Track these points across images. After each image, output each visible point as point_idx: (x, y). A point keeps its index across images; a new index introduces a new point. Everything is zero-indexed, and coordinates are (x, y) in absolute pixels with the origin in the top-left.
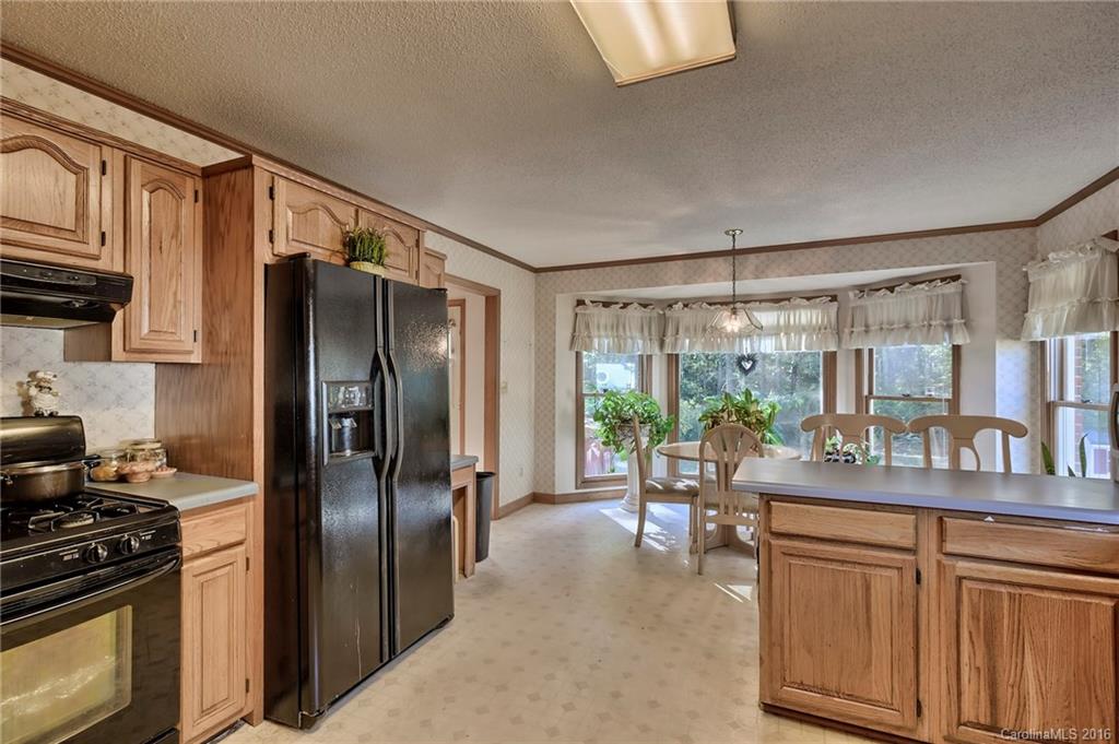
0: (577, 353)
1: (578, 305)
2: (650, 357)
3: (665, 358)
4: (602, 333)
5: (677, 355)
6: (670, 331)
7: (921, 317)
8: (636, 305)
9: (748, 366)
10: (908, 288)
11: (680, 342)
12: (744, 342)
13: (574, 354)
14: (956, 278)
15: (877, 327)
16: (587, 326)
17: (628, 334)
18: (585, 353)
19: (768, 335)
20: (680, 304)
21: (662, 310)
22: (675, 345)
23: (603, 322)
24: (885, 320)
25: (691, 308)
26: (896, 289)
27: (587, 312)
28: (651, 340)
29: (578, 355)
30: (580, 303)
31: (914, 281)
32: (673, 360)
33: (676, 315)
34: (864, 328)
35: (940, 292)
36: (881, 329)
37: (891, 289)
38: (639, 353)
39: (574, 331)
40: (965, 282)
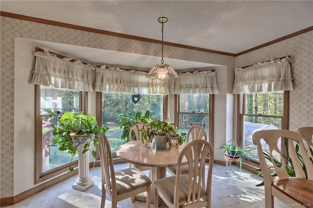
0: (36, 86)
1: (36, 51)
2: (87, 93)
3: (95, 95)
4: (57, 74)
5: (101, 93)
6: (99, 80)
7: (202, 83)
8: (79, 62)
9: (136, 99)
10: (197, 72)
11: (104, 86)
12: (135, 88)
13: (34, 86)
14: (214, 71)
15: (186, 86)
16: (46, 68)
17: (75, 78)
18: (42, 87)
19: (145, 86)
20: (104, 67)
21: (95, 68)
22: (101, 88)
23: (58, 67)
24: (188, 84)
25: (110, 69)
26: (194, 72)
27: (45, 57)
28: (88, 83)
29: (36, 87)
30: (38, 50)
31: (200, 70)
32: (99, 95)
33: (102, 72)
34: (180, 86)
35: (209, 75)
36: (187, 87)
37: (192, 72)
38: (81, 90)
39: (34, 68)
40: (217, 72)
